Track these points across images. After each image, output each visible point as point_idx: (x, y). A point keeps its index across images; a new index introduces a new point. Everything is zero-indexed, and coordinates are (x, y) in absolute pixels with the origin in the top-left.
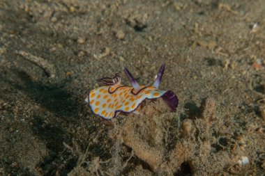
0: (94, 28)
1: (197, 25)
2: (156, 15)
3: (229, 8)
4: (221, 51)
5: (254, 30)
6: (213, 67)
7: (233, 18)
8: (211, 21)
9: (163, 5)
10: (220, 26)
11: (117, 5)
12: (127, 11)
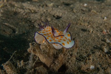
0: (39, 18)
1: (81, 17)
2: (65, 14)
3: (95, 12)
4: (90, 27)
5: (105, 20)
6: (85, 32)
7: (97, 15)
8: (87, 16)
9: (69, 10)
10: (91, 18)
11: (51, 10)
12: (54, 12)
